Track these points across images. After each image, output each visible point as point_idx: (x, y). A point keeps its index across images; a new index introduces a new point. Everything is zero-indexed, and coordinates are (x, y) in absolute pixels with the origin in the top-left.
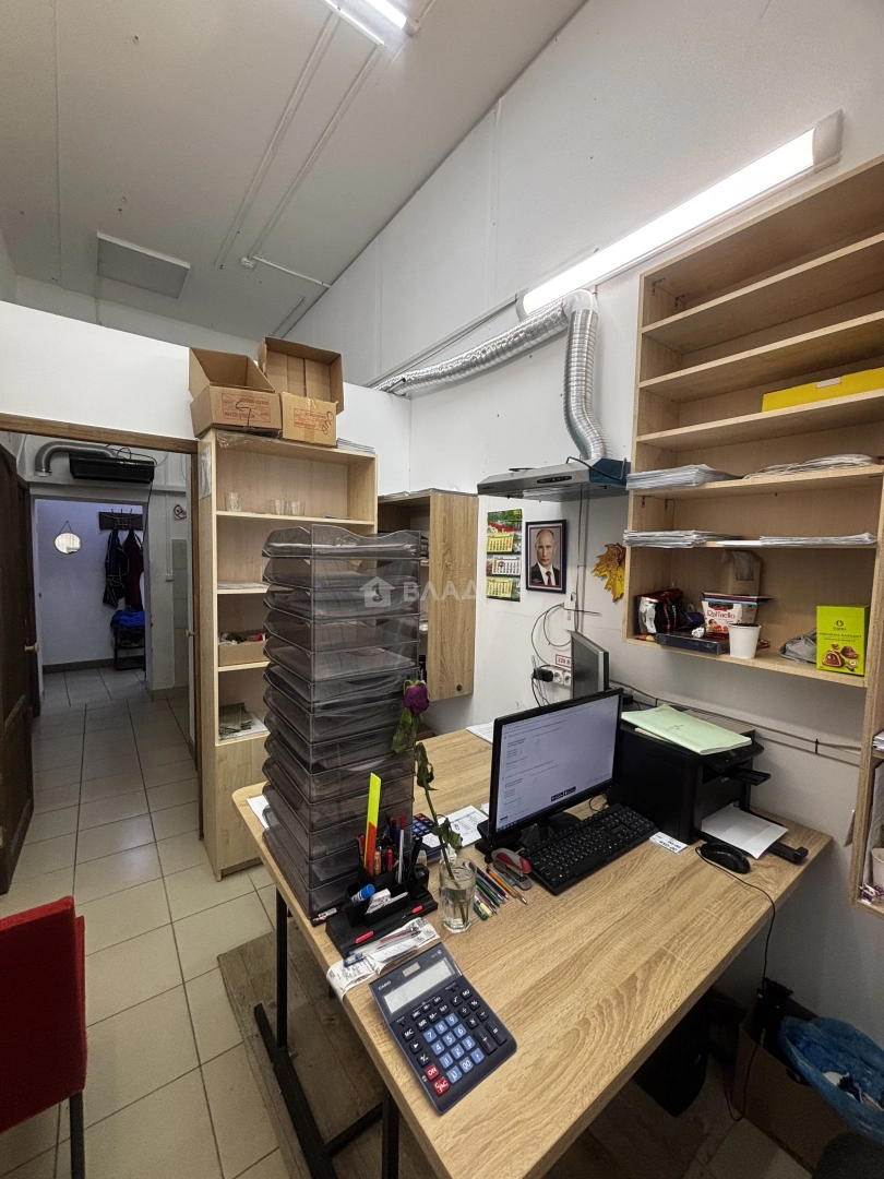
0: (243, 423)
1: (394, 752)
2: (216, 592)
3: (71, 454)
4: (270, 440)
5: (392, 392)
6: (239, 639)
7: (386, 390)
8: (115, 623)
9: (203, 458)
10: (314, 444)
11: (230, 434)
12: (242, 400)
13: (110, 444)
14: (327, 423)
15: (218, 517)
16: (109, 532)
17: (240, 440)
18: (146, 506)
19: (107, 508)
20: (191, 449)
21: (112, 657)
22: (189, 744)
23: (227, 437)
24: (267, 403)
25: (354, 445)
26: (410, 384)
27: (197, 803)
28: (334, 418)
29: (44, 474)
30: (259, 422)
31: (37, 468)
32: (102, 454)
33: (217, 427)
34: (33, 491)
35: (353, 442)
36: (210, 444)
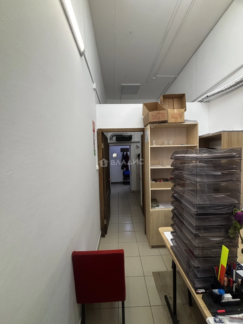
0: (157, 120)
1: (229, 236)
2: (150, 168)
3: (117, 136)
4: (164, 124)
5: (202, 101)
6: (156, 181)
7: (200, 101)
8: (123, 173)
9: (146, 132)
10: (177, 123)
11: (154, 124)
12: (157, 114)
13: (124, 132)
14: (181, 115)
15: (150, 147)
16: (122, 153)
17: (156, 125)
18: (130, 146)
19: (122, 147)
20: (143, 130)
21: (123, 181)
22: (141, 206)
23: (153, 125)
24: (164, 113)
25: (190, 121)
26: (210, 97)
27: (144, 223)
28: (184, 114)
29: (111, 141)
30: (162, 119)
31: (110, 140)
32: (122, 135)
33: (150, 123)
34: (110, 145)
35: (190, 120)
36: (148, 128)
